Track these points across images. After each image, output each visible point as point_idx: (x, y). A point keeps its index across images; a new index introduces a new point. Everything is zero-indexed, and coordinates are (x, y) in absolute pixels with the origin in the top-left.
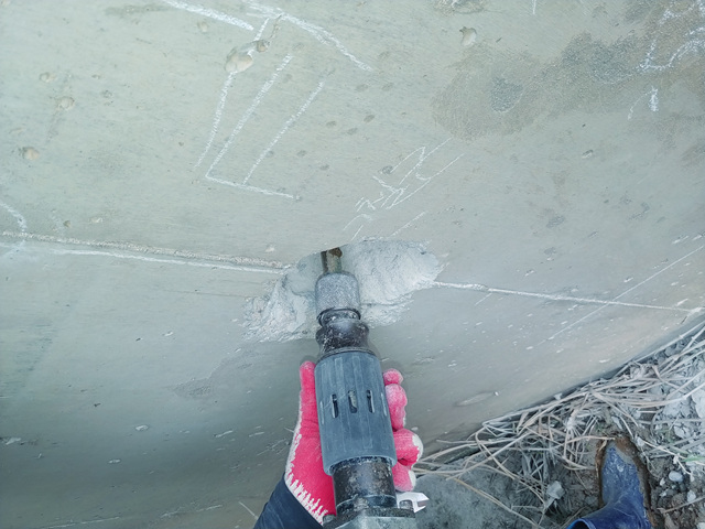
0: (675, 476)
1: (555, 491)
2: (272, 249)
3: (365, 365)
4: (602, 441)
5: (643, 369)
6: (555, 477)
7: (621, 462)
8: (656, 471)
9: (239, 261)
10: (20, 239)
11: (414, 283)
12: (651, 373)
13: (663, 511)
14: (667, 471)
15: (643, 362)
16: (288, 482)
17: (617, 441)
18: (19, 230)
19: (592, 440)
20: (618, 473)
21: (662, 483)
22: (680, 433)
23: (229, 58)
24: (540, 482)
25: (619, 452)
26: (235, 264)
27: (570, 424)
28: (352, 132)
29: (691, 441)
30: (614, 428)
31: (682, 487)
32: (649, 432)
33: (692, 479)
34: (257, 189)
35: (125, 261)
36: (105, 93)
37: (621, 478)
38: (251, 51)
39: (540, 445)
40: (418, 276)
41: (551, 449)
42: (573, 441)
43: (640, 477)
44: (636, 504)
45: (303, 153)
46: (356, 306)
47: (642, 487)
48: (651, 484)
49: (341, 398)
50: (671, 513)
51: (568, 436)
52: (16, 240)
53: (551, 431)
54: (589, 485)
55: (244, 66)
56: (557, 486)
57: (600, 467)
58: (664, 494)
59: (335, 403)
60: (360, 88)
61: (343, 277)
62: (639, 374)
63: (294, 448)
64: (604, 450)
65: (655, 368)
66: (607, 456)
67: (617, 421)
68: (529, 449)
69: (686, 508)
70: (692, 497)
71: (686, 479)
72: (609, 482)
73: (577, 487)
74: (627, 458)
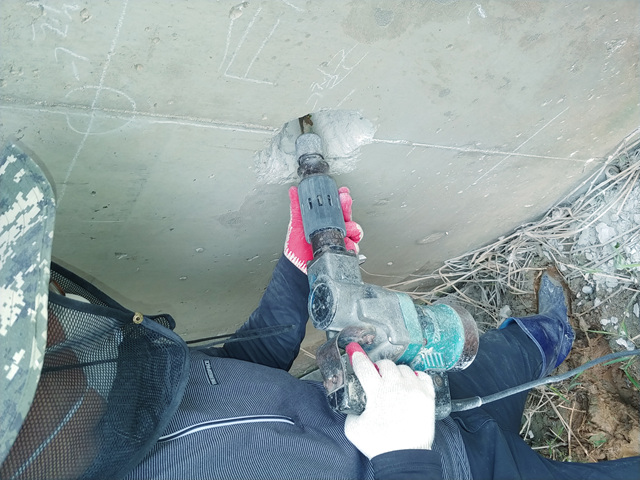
0: (587, 289)
1: (505, 312)
2: (265, 118)
3: (326, 182)
4: (538, 272)
5: (561, 212)
6: (505, 302)
7: (552, 285)
8: (574, 288)
9: (247, 125)
10: (132, 115)
11: (360, 140)
12: (566, 214)
13: (578, 315)
14: (581, 286)
15: (561, 206)
16: (286, 254)
17: (549, 270)
18: (132, 110)
19: (530, 271)
20: (549, 293)
21: (578, 296)
22: (589, 257)
23: (231, 12)
24: (494, 307)
25: (550, 278)
26: (245, 128)
27: (511, 259)
28: (300, 44)
29: (597, 262)
30: (545, 260)
31: (592, 297)
32: (569, 259)
33: (598, 289)
34: (253, 80)
35: (185, 127)
36: (174, 35)
37: (551, 297)
38: (241, 8)
39: (490, 277)
40: (363, 136)
41: (500, 280)
42: (516, 271)
43: (565, 295)
44: (561, 314)
45: (274, 58)
46: (320, 152)
47: (566, 302)
48: (572, 298)
49: (314, 199)
50: (584, 316)
51: (510, 269)
52: (130, 116)
53: (498, 265)
54: (529, 305)
55: (238, 15)
56: (507, 308)
57: (537, 292)
58: (580, 303)
59: (310, 203)
60: (300, 20)
61: (312, 135)
62: (558, 216)
63: (288, 235)
64: (540, 279)
65: (569, 209)
66: (542, 282)
67: (547, 254)
68: (483, 281)
69: (593, 310)
70: (598, 302)
71: (594, 291)
72: (543, 301)
73: (520, 307)
74: (556, 283)
